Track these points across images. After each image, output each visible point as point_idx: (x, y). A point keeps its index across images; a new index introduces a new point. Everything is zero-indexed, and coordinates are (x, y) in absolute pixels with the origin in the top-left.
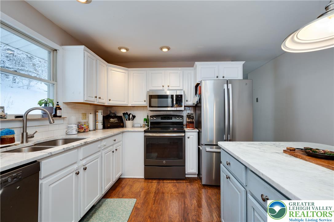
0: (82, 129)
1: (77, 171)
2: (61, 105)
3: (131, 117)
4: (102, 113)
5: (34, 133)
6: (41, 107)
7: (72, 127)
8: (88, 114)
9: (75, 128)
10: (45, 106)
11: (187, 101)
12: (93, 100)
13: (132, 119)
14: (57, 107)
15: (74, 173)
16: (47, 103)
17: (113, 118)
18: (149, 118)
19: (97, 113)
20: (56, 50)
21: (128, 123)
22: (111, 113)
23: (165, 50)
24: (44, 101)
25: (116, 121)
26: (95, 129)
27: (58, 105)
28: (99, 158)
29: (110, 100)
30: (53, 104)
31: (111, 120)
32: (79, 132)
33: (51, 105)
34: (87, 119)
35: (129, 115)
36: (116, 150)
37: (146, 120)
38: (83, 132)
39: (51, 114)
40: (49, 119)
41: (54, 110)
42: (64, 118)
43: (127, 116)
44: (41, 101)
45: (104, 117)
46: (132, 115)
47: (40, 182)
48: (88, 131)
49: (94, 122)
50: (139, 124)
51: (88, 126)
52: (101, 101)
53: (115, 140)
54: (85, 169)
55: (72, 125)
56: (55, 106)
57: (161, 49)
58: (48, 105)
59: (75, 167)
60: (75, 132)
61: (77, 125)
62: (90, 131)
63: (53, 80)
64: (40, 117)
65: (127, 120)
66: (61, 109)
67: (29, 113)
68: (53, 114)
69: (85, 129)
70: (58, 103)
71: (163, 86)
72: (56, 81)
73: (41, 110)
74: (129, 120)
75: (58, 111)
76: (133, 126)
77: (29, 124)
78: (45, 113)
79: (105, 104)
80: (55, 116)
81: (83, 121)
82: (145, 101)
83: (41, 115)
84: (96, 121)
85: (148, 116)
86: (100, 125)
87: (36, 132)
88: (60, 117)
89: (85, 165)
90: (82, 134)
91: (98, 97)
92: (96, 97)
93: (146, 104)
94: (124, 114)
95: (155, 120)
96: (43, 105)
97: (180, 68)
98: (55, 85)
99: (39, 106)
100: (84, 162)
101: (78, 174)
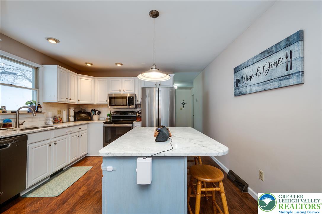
0: (56, 120)
1: (50, 144)
2: (41, 105)
3: (97, 113)
4: (74, 110)
5: (23, 122)
6: (27, 106)
7: (49, 119)
8: (63, 110)
9: (51, 120)
10: (30, 105)
11: (137, 101)
12: (64, 101)
13: (98, 114)
14: (38, 106)
15: (48, 145)
16: (31, 103)
17: (83, 113)
18: (111, 113)
19: (69, 110)
20: (38, 68)
21: (95, 117)
22: (81, 109)
23: (119, 65)
24: (29, 102)
25: (85, 116)
26: (68, 121)
27: (39, 104)
28: (66, 139)
29: (79, 100)
30: (36, 104)
31: (81, 115)
32: (54, 123)
33: (34, 105)
34: (61, 114)
35: (95, 111)
36: (82, 135)
37: (109, 115)
38: (58, 123)
39: (34, 111)
40: (33, 113)
41: (36, 108)
42: (43, 113)
43: (94, 112)
44: (27, 102)
45: (75, 113)
46: (98, 111)
47: (28, 146)
48: (62, 122)
49: (67, 117)
50: (103, 118)
51: (62, 119)
52: (70, 101)
53: (80, 129)
54: (55, 144)
55: (49, 118)
56: (37, 105)
57: (116, 64)
58: (32, 104)
59: (49, 141)
60: (51, 123)
61: (53, 118)
62: (63, 122)
63: (36, 88)
64: (27, 113)
65: (94, 115)
66: (41, 107)
67: (20, 110)
68: (35, 110)
69: (59, 121)
70: (39, 103)
71: (120, 90)
72: (38, 89)
73: (27, 108)
74: (96, 115)
75: (39, 109)
76: (99, 120)
77: (20, 116)
78: (30, 110)
79: (75, 104)
80: (37, 112)
81: (58, 115)
82: (107, 101)
83: (27, 111)
84: (69, 115)
85: (110, 112)
86: (72, 119)
87: (25, 121)
88: (41, 112)
89: (56, 141)
90: (57, 124)
91: (69, 99)
92: (67, 99)
93: (107, 103)
94: (92, 110)
95: (115, 115)
96: (29, 105)
97: (132, 77)
98: (37, 91)
99: (26, 105)
100: (55, 139)
101: (50, 145)
